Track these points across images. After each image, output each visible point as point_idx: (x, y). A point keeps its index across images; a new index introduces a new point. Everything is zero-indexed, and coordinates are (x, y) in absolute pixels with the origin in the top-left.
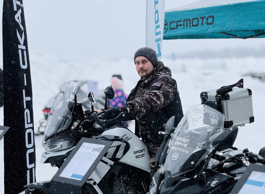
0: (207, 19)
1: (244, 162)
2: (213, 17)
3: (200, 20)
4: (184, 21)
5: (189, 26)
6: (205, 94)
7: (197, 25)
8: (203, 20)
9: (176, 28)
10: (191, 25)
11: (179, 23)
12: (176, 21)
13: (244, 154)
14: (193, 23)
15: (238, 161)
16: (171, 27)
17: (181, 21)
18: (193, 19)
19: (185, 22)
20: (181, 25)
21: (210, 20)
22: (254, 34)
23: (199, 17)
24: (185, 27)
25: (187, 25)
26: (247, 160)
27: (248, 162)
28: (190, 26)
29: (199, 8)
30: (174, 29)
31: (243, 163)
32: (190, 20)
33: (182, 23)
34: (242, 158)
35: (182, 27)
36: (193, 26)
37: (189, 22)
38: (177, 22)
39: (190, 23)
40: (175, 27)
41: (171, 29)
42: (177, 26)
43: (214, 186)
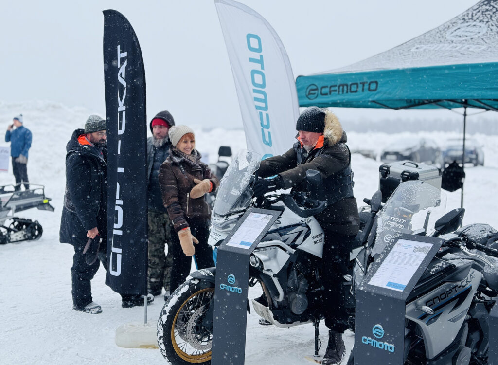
0: (369, 84)
1: (462, 247)
2: (377, 83)
3: (360, 86)
4: (339, 87)
5: (345, 92)
6: (386, 169)
7: (356, 91)
8: (363, 86)
9: (329, 94)
10: (349, 90)
11: (333, 89)
12: (329, 86)
13: (461, 239)
14: (350, 89)
15: (455, 246)
16: (323, 92)
17: (336, 86)
18: (351, 85)
19: (341, 87)
20: (335, 91)
21: (373, 86)
22: (405, 104)
23: (359, 82)
24: (341, 93)
25: (343, 91)
26: (464, 246)
27: (466, 247)
28: (347, 92)
29: (358, 72)
30: (326, 94)
31: (461, 249)
32: (347, 85)
33: (337, 88)
34: (460, 243)
35: (337, 93)
36: (351, 92)
37: (345, 87)
38: (331, 87)
39: (347, 89)
40: (328, 92)
41: (322, 94)
42: (330, 92)
43: (434, 273)
